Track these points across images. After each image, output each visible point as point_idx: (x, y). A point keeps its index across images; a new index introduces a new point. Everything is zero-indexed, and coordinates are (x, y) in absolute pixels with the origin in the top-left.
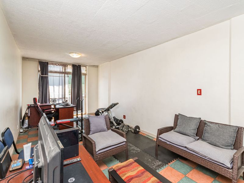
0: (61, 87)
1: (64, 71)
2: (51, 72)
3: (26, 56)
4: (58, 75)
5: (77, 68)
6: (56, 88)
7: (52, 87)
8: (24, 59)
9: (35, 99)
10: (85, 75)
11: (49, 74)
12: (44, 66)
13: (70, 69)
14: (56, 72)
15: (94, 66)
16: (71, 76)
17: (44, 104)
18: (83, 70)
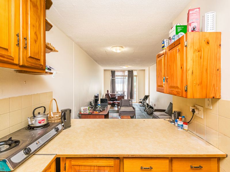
0: (122, 84)
1: (123, 75)
2: (117, 76)
3: (105, 69)
4: (120, 77)
5: (131, 73)
6: (119, 85)
7: (117, 84)
8: (105, 70)
9: (108, 91)
10: (136, 76)
11: (116, 77)
12: (113, 73)
13: (126, 73)
14: (119, 76)
15: (142, 70)
16: (127, 78)
17: (113, 94)
18: (135, 73)
